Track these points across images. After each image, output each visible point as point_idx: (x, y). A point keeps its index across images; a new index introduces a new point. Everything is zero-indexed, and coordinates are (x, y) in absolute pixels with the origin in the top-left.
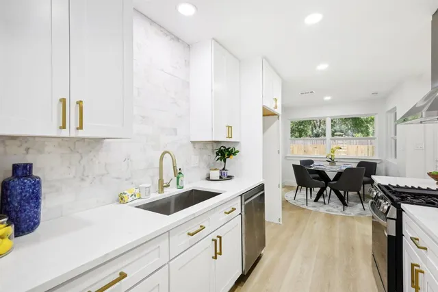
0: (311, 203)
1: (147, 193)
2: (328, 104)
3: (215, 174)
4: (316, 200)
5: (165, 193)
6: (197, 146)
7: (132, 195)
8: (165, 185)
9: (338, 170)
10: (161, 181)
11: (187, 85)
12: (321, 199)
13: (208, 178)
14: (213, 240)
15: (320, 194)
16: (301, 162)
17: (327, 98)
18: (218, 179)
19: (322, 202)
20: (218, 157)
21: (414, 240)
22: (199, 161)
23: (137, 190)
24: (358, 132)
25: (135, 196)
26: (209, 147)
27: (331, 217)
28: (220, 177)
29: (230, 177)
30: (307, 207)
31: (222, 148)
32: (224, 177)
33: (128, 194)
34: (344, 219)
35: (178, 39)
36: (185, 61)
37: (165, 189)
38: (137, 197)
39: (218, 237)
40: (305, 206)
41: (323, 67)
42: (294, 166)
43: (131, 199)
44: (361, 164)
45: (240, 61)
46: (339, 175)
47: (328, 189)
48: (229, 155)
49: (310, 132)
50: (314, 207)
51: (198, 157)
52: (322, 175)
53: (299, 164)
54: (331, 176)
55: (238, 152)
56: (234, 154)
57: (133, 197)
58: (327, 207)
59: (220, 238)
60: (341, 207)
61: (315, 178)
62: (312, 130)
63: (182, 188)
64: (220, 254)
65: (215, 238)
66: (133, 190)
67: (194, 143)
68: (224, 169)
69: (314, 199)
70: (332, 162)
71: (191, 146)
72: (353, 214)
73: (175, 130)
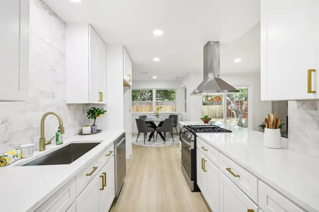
0: (147, 142)
1: (31, 152)
2: (154, 81)
3: (87, 130)
4: (149, 140)
5: (47, 150)
6: (72, 108)
7: (14, 156)
8: (46, 143)
9: (161, 120)
10: (42, 139)
11: (63, 55)
12: (152, 139)
13: (81, 133)
14: (101, 176)
15: (151, 136)
16: (139, 117)
17: (155, 77)
18: (90, 133)
19: (152, 141)
20: (89, 116)
21: (203, 148)
22: (74, 119)
23: (19, 151)
24: (166, 98)
25: (17, 156)
26: (81, 108)
27: (158, 149)
28: (91, 132)
29: (99, 131)
30: (145, 145)
31: (92, 109)
32: (95, 131)
33: (10, 155)
34: (165, 148)
35: (56, 15)
36: (62, 35)
37: (47, 147)
38: (19, 158)
39: (103, 174)
40: (143, 145)
41: (156, 60)
42: (136, 119)
43: (13, 160)
44: (171, 116)
45: (106, 45)
46: (161, 123)
47: (156, 132)
48: (98, 114)
49: (139, 98)
50: (149, 144)
51: (72, 116)
52: (152, 124)
53: (138, 118)
54: (157, 124)
55: (106, 111)
56: (103, 113)
57: (16, 157)
58: (156, 143)
59: (105, 174)
60: (163, 142)
61: (148, 127)
62: (141, 97)
63: (62, 143)
64: (105, 186)
65: (102, 175)
66: (15, 152)
67: (69, 105)
68: (94, 125)
69: (148, 139)
70: (157, 116)
71: (66, 108)
72: (169, 145)
73: (54, 94)
